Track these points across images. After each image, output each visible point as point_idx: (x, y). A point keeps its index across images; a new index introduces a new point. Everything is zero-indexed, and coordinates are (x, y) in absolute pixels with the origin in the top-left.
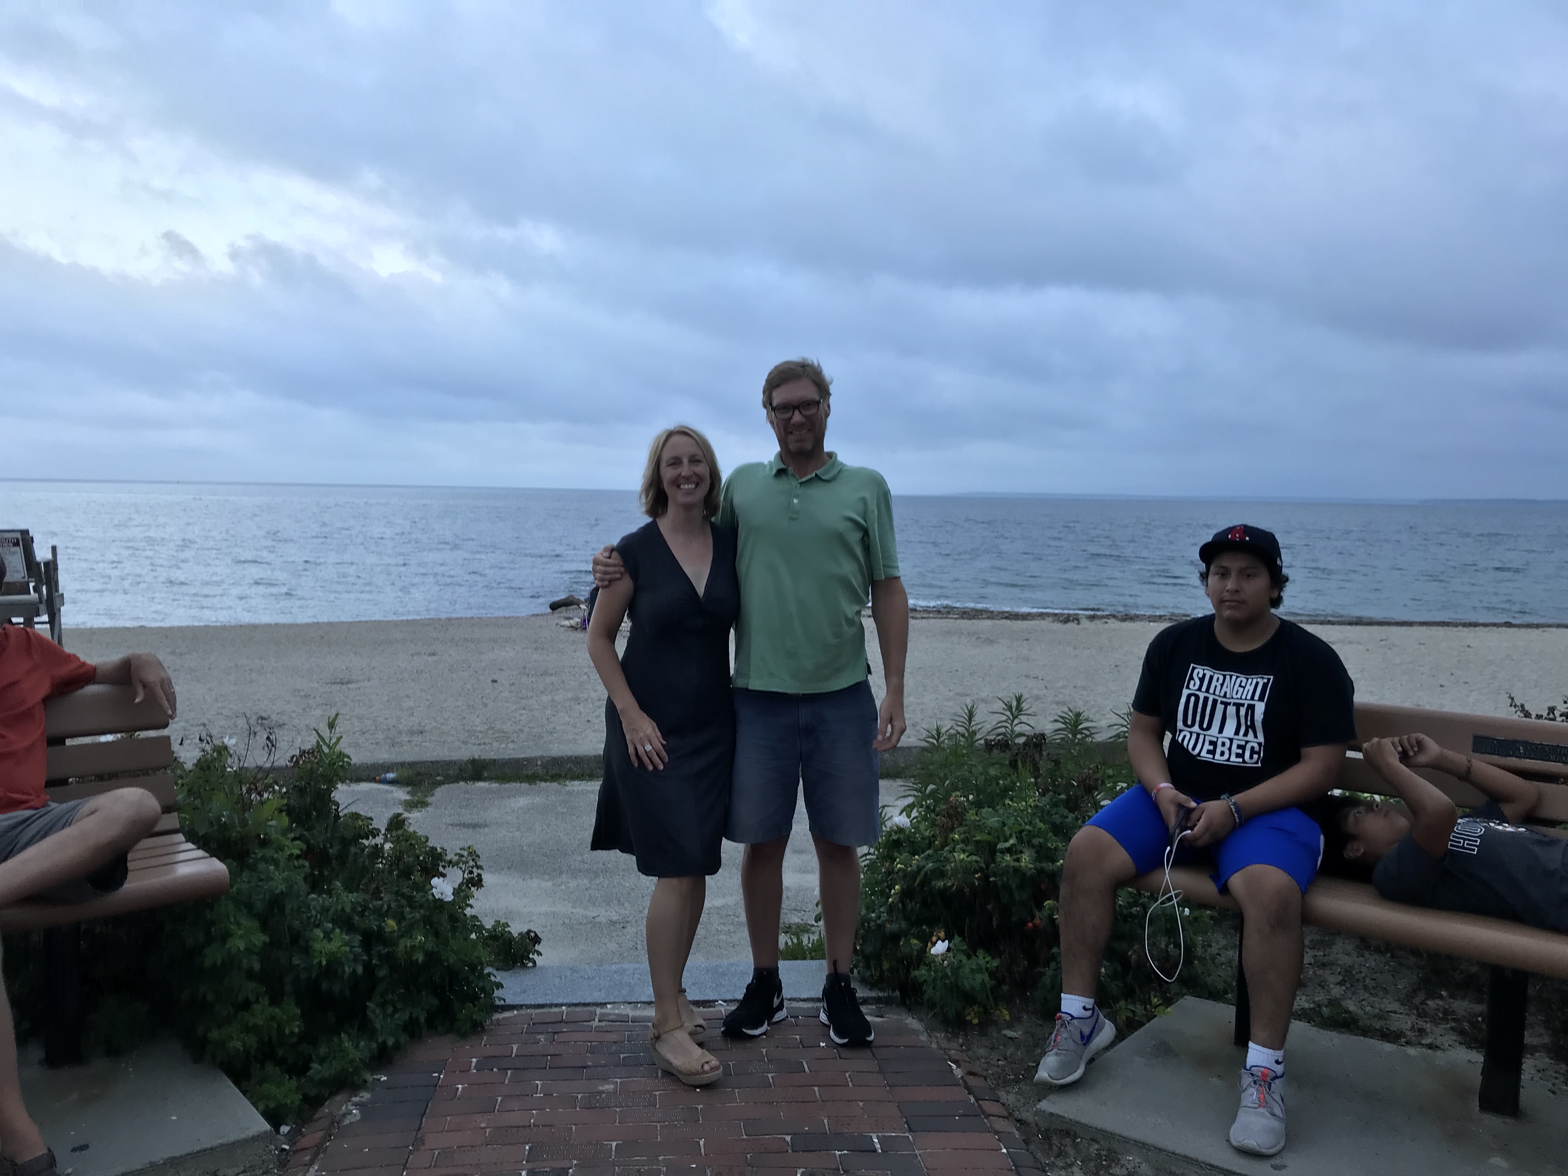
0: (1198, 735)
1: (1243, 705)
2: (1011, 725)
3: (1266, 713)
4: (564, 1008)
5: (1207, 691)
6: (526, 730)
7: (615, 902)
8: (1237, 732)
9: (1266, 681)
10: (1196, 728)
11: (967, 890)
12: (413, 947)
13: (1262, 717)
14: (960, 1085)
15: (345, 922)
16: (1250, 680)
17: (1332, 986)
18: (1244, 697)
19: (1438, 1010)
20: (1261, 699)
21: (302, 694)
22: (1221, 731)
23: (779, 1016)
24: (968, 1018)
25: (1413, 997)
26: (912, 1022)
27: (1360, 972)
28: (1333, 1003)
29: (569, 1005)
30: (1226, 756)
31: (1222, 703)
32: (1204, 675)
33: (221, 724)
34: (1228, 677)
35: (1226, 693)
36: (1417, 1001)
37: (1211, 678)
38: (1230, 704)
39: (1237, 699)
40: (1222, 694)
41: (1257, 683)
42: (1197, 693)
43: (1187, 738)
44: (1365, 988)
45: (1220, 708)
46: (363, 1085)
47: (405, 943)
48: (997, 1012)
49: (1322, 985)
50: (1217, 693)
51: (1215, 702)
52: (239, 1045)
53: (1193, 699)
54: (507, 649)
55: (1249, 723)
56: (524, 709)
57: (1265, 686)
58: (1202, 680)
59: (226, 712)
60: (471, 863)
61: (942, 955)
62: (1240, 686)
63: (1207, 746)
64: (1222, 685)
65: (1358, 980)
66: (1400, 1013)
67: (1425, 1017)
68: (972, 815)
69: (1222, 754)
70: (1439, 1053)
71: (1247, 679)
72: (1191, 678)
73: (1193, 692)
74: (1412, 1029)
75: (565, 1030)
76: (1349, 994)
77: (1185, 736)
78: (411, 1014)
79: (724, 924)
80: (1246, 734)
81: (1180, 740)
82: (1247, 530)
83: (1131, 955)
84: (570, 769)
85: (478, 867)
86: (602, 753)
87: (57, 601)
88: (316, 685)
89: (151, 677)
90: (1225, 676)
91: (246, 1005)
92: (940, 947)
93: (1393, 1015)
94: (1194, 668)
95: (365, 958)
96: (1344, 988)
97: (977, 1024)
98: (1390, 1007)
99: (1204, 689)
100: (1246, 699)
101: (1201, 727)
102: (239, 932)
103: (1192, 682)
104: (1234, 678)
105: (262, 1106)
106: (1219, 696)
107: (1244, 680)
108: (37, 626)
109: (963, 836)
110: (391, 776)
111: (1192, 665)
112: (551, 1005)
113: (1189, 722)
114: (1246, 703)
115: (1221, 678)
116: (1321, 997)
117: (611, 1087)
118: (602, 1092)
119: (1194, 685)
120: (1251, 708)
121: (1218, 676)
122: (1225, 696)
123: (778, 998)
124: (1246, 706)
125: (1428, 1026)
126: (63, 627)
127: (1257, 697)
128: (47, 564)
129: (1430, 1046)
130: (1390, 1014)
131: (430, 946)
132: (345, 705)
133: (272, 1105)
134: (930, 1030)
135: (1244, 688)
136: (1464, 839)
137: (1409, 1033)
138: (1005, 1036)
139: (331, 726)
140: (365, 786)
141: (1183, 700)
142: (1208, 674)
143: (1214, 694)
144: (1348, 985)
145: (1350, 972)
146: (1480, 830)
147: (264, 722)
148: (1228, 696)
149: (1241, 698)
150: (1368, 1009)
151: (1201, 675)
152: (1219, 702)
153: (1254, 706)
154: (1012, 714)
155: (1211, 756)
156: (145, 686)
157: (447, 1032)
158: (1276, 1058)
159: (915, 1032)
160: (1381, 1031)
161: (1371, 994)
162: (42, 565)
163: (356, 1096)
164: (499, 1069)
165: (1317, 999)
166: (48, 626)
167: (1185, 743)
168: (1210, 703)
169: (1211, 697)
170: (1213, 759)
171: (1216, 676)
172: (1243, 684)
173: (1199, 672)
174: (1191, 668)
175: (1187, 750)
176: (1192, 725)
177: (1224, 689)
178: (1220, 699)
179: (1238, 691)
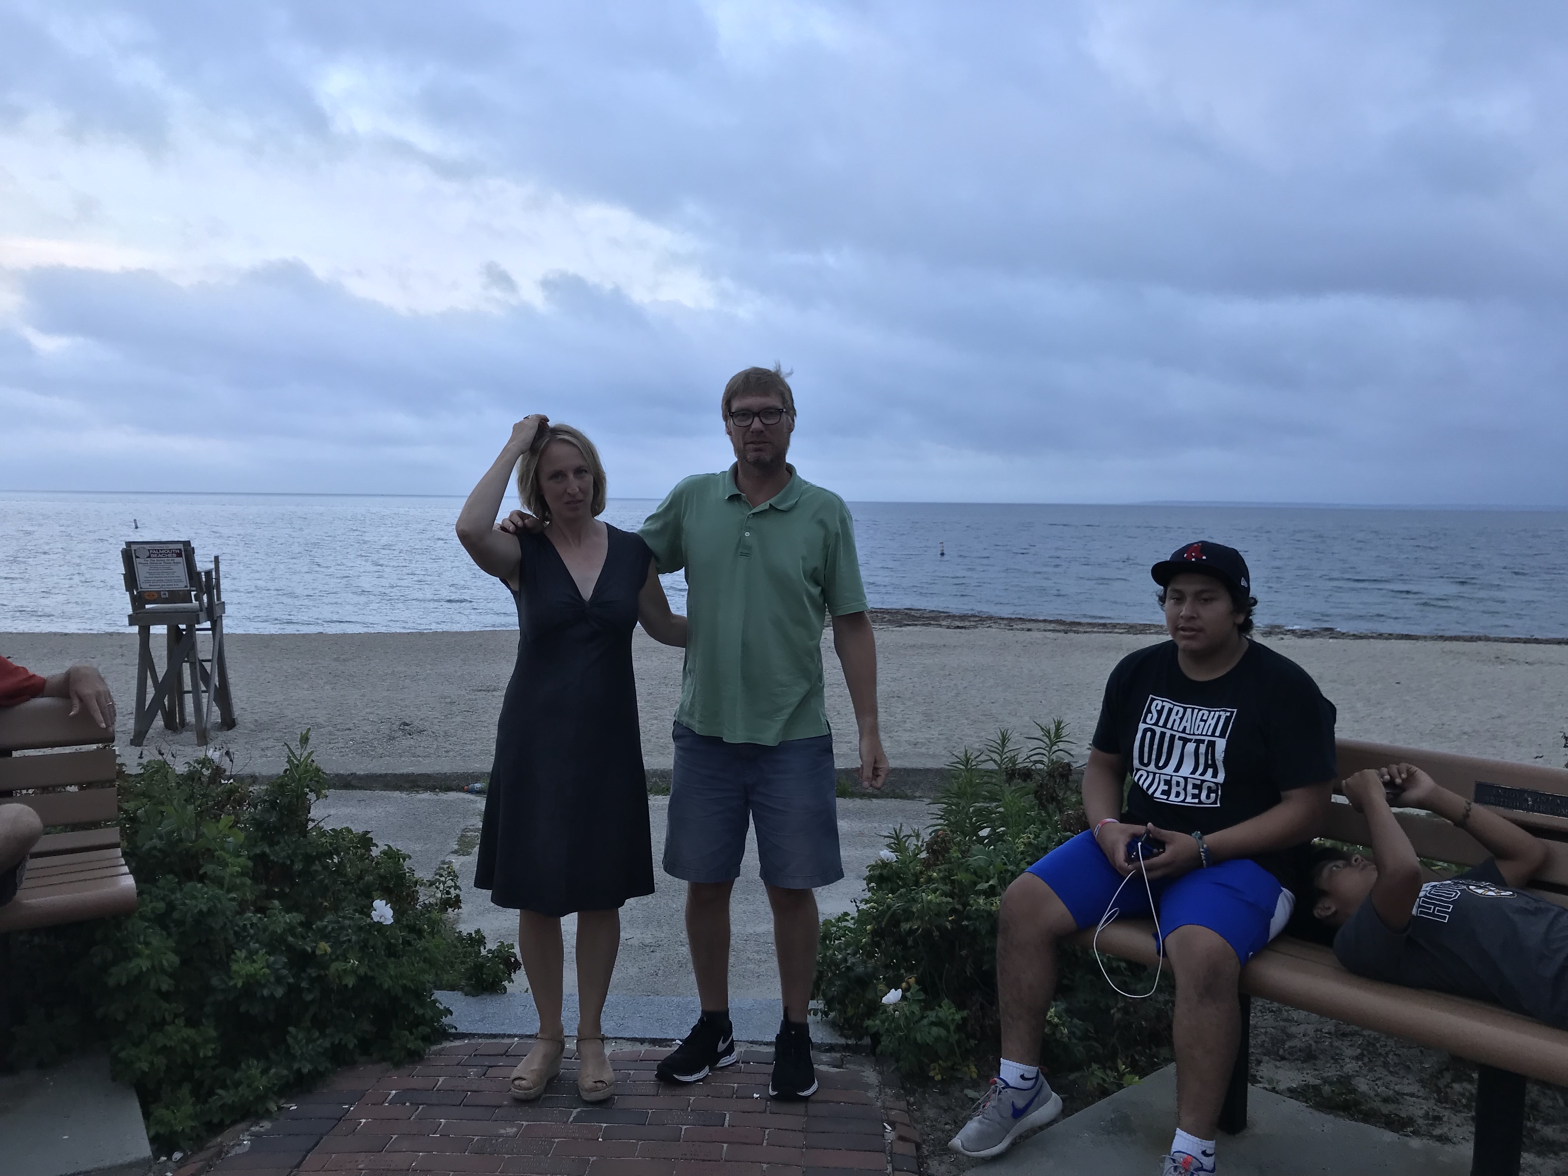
0: (1155, 774)
1: (1203, 741)
2: (1049, 753)
3: (1226, 751)
4: (516, 1039)
5: (1165, 726)
8: (1193, 773)
9: (1228, 714)
10: (1152, 767)
12: (345, 971)
13: (1223, 755)
14: (883, 1151)
15: (274, 944)
16: (1212, 713)
17: (1347, 1060)
18: (1204, 733)
19: (1463, 1095)
20: (1222, 735)
21: (448, 700)
22: (1177, 769)
23: (725, 1061)
24: (931, 1074)
25: (1438, 1078)
26: (871, 1075)
27: (1386, 1045)
28: (1345, 1081)
29: (521, 1037)
30: (1182, 797)
31: (1180, 738)
32: (1163, 707)
33: (365, 729)
34: (1189, 711)
35: (1185, 727)
36: (1442, 1083)
37: (1170, 710)
38: (1190, 740)
39: (1198, 735)
40: (1181, 729)
41: (1220, 717)
42: (1153, 727)
44: (1385, 1065)
45: (1178, 744)
46: (267, 1115)
47: (336, 966)
48: (965, 1069)
49: (1336, 1058)
50: (1175, 728)
51: (1172, 737)
52: (145, 1066)
53: (1149, 734)
55: (1210, 762)
57: (1228, 719)
58: (1160, 713)
59: (371, 717)
61: (895, 1004)
62: (1202, 720)
63: (1163, 787)
64: (1182, 719)
65: (1380, 1054)
66: (1418, 1097)
67: (1446, 1102)
68: (955, 851)
69: (1178, 795)
70: (1448, 1148)
71: (1210, 712)
72: (1149, 711)
73: (1150, 726)
74: (1426, 1116)
75: (501, 1064)
76: (1364, 1072)
77: (1141, 776)
78: (341, 1040)
80: (1203, 774)
81: (1136, 779)
82: (1205, 547)
87: (217, 610)
89: (87, 690)
90: (1185, 709)
92: (893, 996)
93: (1408, 1098)
94: (1153, 700)
95: (291, 980)
96: (1360, 1063)
97: (939, 1081)
98: (1407, 1089)
99: (1161, 723)
100: (1206, 735)
101: (1157, 766)
103: (1150, 715)
104: (1196, 711)
105: (152, 1133)
106: (1177, 731)
107: (1206, 713)
110: (478, 785)
111: (1151, 696)
112: (503, 1036)
113: (1146, 761)
114: (1207, 738)
115: (1181, 710)
116: (1332, 1072)
117: (510, 1131)
118: (501, 1136)
119: (1151, 719)
120: (1212, 744)
121: (1178, 709)
122: (1184, 731)
124: (1206, 743)
125: (1446, 1114)
126: (225, 631)
127: (1217, 734)
128: (208, 573)
129: (1443, 1139)
130: (1405, 1097)
131: (362, 971)
133: (162, 1130)
134: (884, 1084)
135: (1205, 721)
136: (1435, 905)
137: (1420, 1121)
138: (966, 1095)
139: (305, 740)
140: (453, 795)
141: (1139, 735)
142: (1167, 706)
143: (1172, 729)
144: (1366, 1060)
145: (1374, 1045)
146: (1456, 895)
148: (1187, 731)
149: (1201, 735)
150: (1381, 1090)
151: (1159, 708)
152: (1177, 737)
153: (1215, 742)
154: (1050, 739)
155: (1165, 797)
156: (81, 700)
157: (383, 1059)
158: (1204, 1149)
159: (868, 1086)
160: (1387, 1116)
161: (1391, 1072)
162: (203, 574)
163: (257, 1124)
164: (411, 1104)
165: (1325, 1075)
166: (210, 632)
167: (1141, 783)
168: (1167, 739)
169: (1168, 733)
170: (1167, 799)
171: (1176, 709)
172: (1205, 718)
173: (1157, 704)
174: (1150, 699)
175: (1142, 789)
176: (1147, 765)
177: (1184, 723)
178: (1178, 735)
179: (1199, 726)
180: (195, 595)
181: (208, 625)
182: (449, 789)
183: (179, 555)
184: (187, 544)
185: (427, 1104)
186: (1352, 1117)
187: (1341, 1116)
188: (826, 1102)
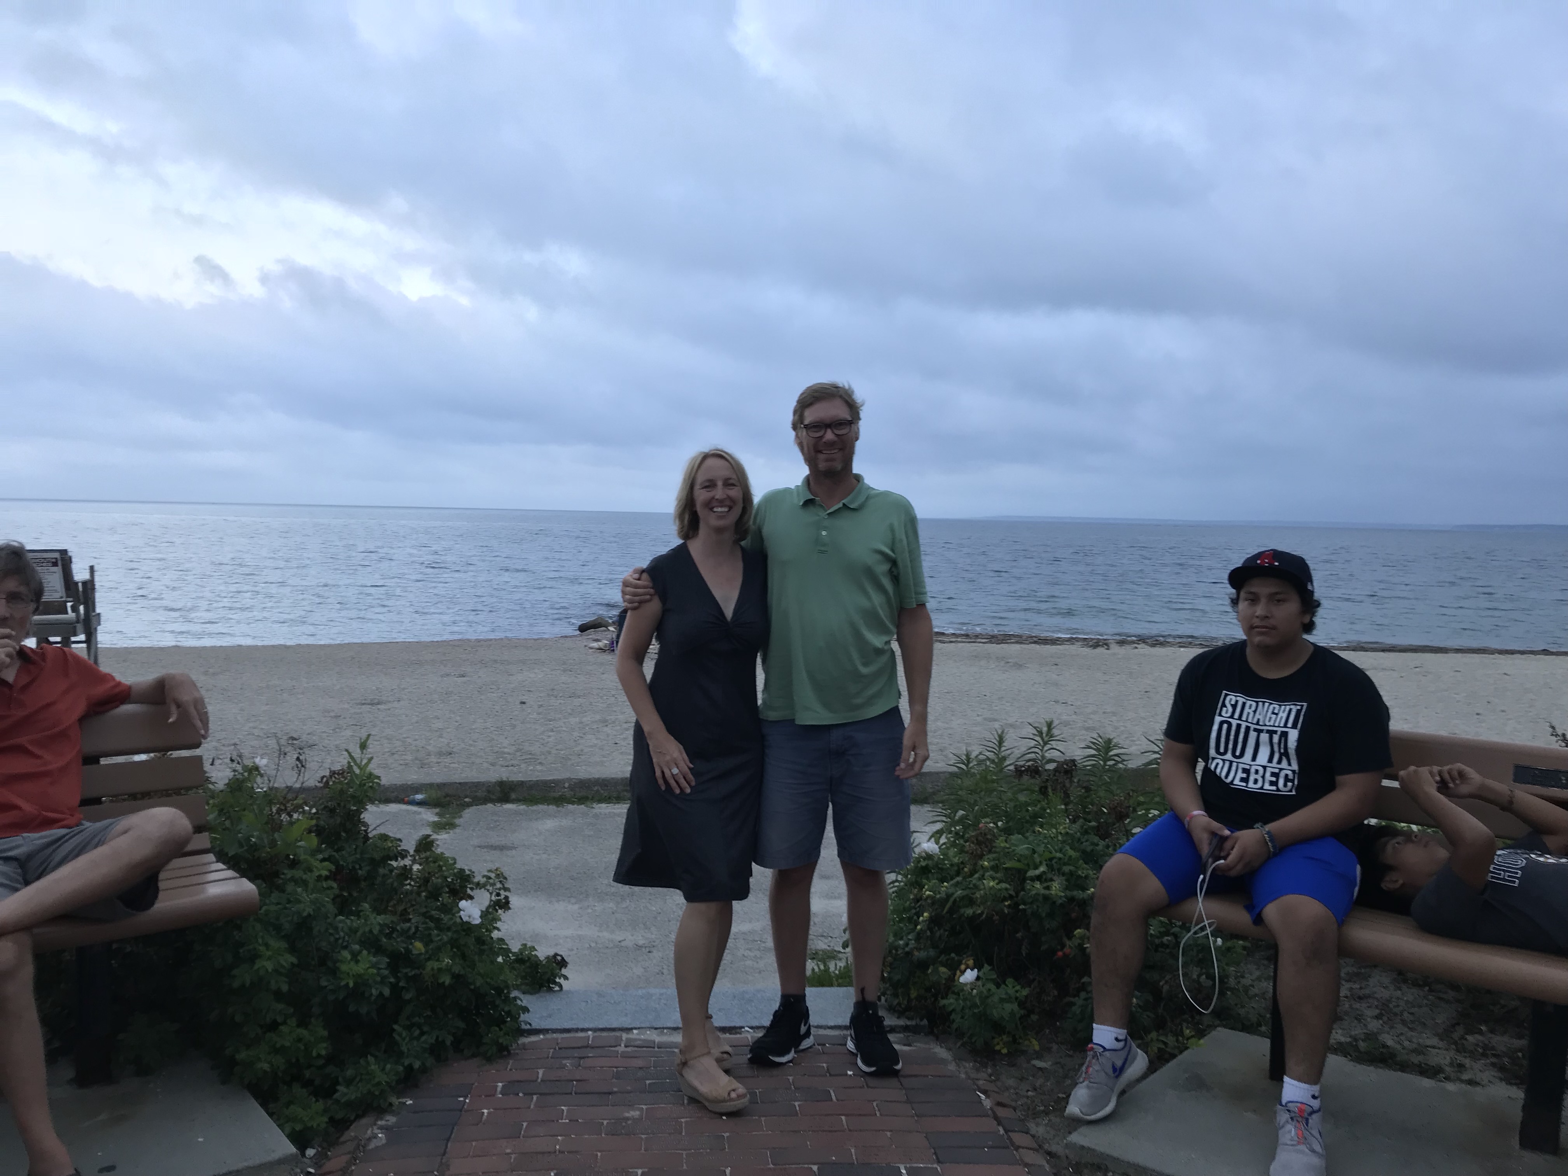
0: (1231, 762)
1: (1275, 732)
2: (1042, 750)
3: (1300, 740)
4: (590, 1033)
5: (1240, 718)
6: (554, 751)
7: (641, 926)
8: (1270, 760)
9: (1299, 707)
10: (1229, 756)
11: (996, 918)
12: (440, 970)
13: (1295, 744)
14: (988, 1116)
15: (372, 944)
16: (1283, 707)
17: (1369, 1019)
18: (1276, 724)
19: (1477, 1045)
20: (1294, 726)
21: (332, 714)
22: (1254, 758)
23: (806, 1044)
24: (997, 1048)
25: (1452, 1032)
26: (940, 1052)
27: (1398, 1006)
28: (1371, 1037)
29: (595, 1030)
30: (1259, 785)
31: (1255, 730)
32: (1237, 701)
33: (252, 743)
34: (1260, 704)
35: (1259, 720)
36: (1456, 1036)
37: (1244, 704)
38: (1262, 731)
39: (1270, 726)
40: (1255, 721)
41: (1290, 710)
42: (1230, 720)
43: (1219, 766)
44: (1404, 1022)
45: (1253, 735)
46: (389, 1109)
47: (432, 965)
48: (1027, 1042)
49: (1359, 1018)
50: (1250, 720)
51: (1248, 729)
52: (266, 1066)
53: (1225, 726)
54: (536, 671)
55: (1282, 750)
56: (552, 731)
57: (1298, 712)
58: (1234, 707)
59: (256, 732)
60: (499, 885)
61: (971, 983)
62: (1273, 712)
63: (1240, 775)
64: (1255, 712)
65: (1396, 1014)
66: (1439, 1048)
67: (1464, 1052)
68: (1002, 842)
69: (1256, 781)
70: (1478, 1089)
71: (1281, 706)
72: (1224, 705)
73: (1225, 719)
74: (1451, 1064)
75: (590, 1055)
76: (1386, 1028)
77: (1217, 764)
78: (437, 1037)
79: (750, 950)
80: (1279, 762)
81: (1213, 767)
82: (1277, 555)
83: (1162, 986)
84: (598, 791)
85: (506, 889)
86: (629, 776)
87: (94, 621)
88: (346, 706)
89: (185, 697)
90: (1257, 702)
91: (274, 1026)
92: (969, 976)
93: (1431, 1050)
94: (1226, 695)
95: (392, 980)
96: (1381, 1022)
97: (1006, 1055)
98: (1429, 1042)
99: (1236, 716)
100: (1279, 727)
101: (1234, 755)
102: (269, 953)
103: (1224, 709)
104: (1266, 704)
105: (288, 1129)
106: (1252, 723)
107: (1277, 706)
108: (73, 646)
109: (992, 863)
110: (419, 797)
112: (577, 1030)
113: (1222, 750)
114: (1280, 729)
115: (1254, 704)
116: (1358, 1031)
117: (635, 1114)
118: (628, 1119)
119: (1227, 712)
120: (1284, 735)
121: (1251, 703)
123: (805, 1025)
124: (1279, 733)
125: (1467, 1062)
126: (99, 646)
127: (1290, 725)
128: (85, 583)
129: (1470, 1082)
130: (1429, 1049)
131: (457, 969)
132: (374, 726)
133: (298, 1127)
134: (958, 1059)
135: (1277, 714)
136: (1503, 870)
137: (1448, 1069)
138: (1034, 1066)
139: (363, 746)
140: (393, 807)
141: (1215, 727)
142: (1241, 700)
143: (1247, 721)
144: (1385, 1019)
145: (1388, 1006)
146: (1522, 863)
147: (295, 742)
148: (1261, 723)
149: (1274, 726)
150: (1406, 1044)
151: (1233, 702)
152: (1252, 729)
153: (1287, 733)
154: (1043, 739)
155: (1244, 784)
156: (178, 706)
157: (474, 1056)
158: (1313, 1093)
159: (944, 1061)
160: (1420, 1066)
161: (1409, 1028)
162: (80, 585)
163: (382, 1119)
164: (525, 1094)
165: (1353, 1033)
166: (84, 645)
167: (1218, 771)
168: (1243, 730)
169: (1244, 725)
170: (1246, 787)
171: (1249, 703)
172: (1276, 711)
173: (1231, 699)
174: (1223, 695)
175: (1220, 778)
176: (1225, 753)
177: (1257, 716)
178: (1253, 727)
179: (1270, 718)
180: (72, 606)
181: (82, 637)
182: (387, 801)
183: (55, 564)
184: (64, 552)
185: (541, 1094)
186: (1390, 1067)
187: (1381, 1068)
188: (915, 1076)
